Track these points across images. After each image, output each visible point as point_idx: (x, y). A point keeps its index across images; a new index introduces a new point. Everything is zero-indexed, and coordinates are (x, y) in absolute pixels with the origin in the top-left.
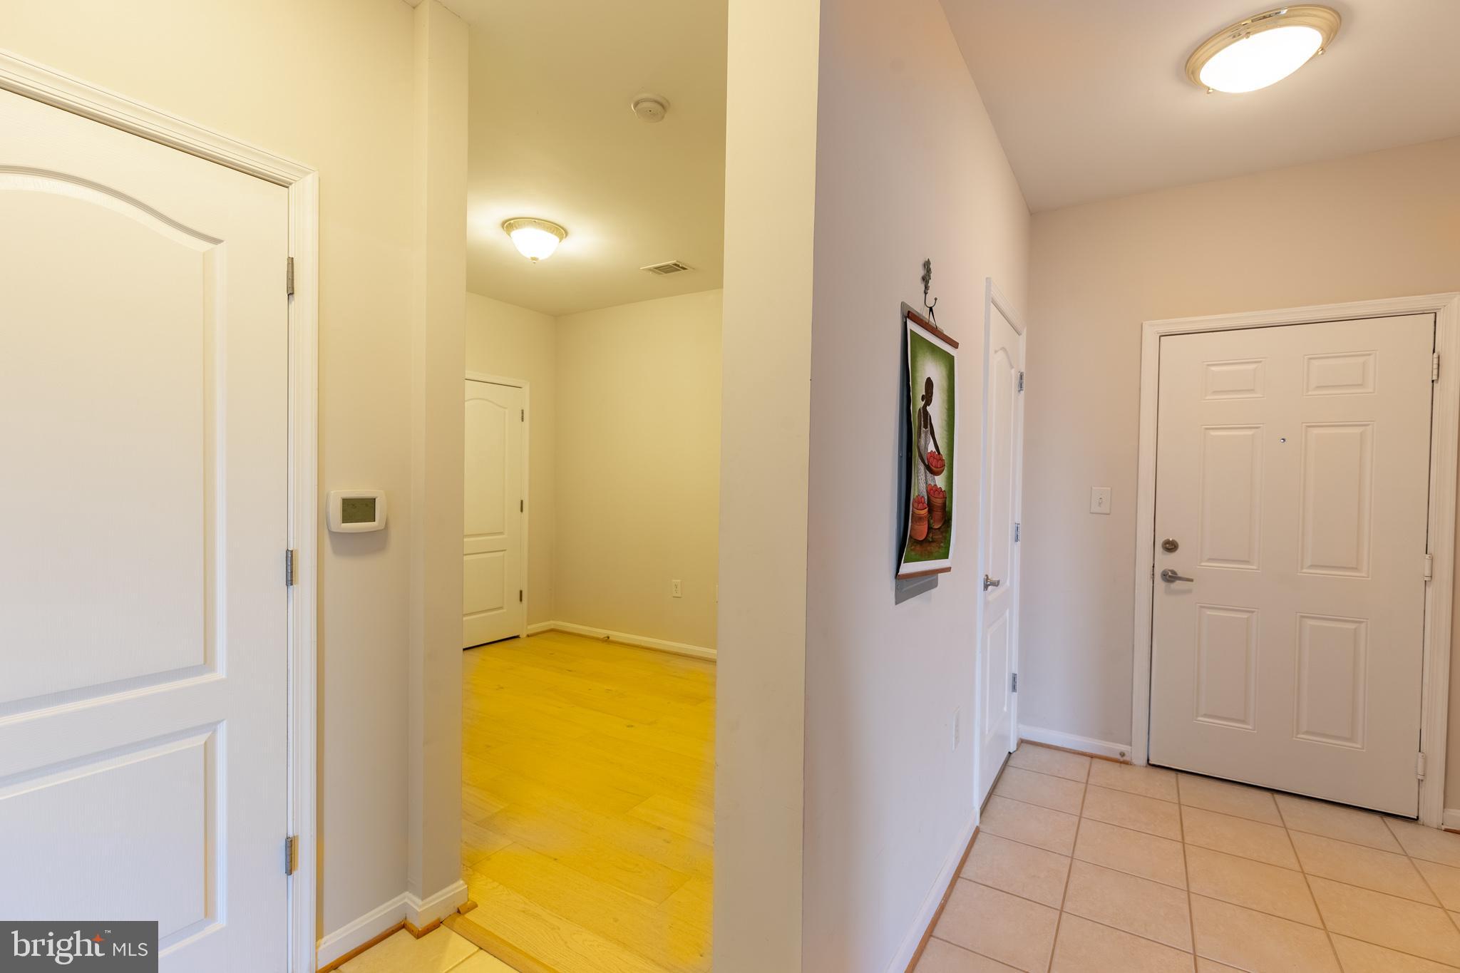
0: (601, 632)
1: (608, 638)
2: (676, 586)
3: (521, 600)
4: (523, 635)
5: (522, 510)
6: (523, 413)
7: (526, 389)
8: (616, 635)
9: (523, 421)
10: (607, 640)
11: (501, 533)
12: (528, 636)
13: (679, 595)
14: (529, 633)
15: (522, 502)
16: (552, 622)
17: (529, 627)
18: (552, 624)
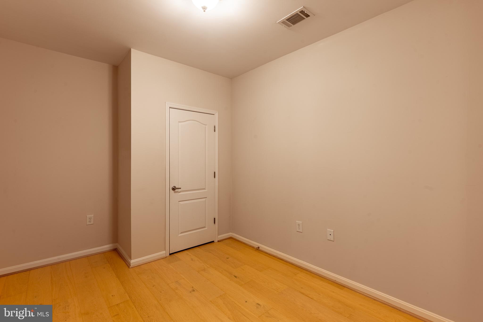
0: (256, 244)
1: (259, 248)
2: (299, 225)
3: (215, 223)
4: (216, 241)
5: (215, 177)
6: (215, 127)
7: (217, 115)
8: (263, 247)
9: (215, 131)
10: (258, 249)
11: (204, 189)
12: (218, 241)
13: (301, 231)
14: (219, 239)
15: (215, 173)
16: (231, 233)
17: (219, 236)
18: (230, 234)
